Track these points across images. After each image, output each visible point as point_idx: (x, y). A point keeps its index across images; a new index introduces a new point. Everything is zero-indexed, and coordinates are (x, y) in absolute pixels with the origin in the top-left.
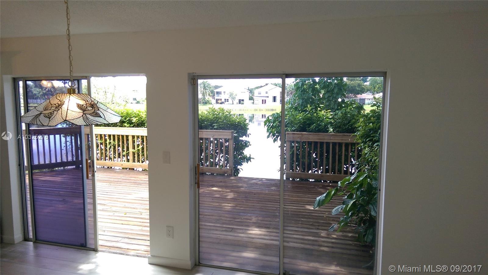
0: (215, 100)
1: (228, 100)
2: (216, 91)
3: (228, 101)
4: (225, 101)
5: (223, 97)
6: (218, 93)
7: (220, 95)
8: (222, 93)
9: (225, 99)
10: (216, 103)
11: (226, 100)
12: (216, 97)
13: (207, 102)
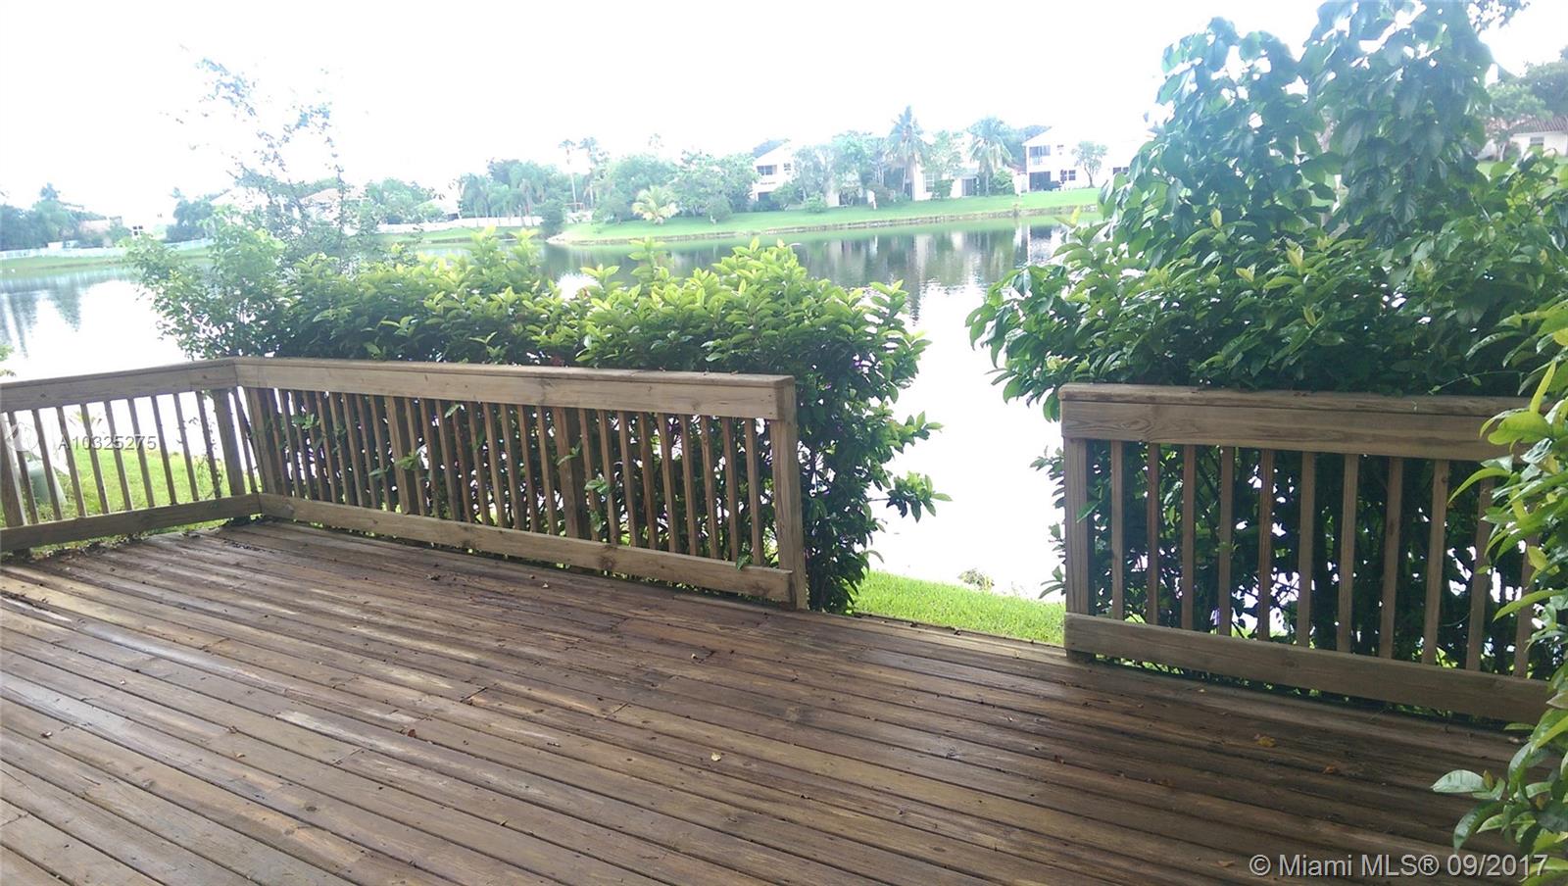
0: (1028, 176)
1: (1074, 172)
2: (1029, 144)
3: (1073, 178)
4: (1063, 179)
5: (1052, 165)
6: (1037, 152)
7: (1044, 158)
8: (1054, 151)
9: (1063, 173)
10: (1031, 187)
11: (1068, 175)
12: (1032, 167)
13: (999, 187)
